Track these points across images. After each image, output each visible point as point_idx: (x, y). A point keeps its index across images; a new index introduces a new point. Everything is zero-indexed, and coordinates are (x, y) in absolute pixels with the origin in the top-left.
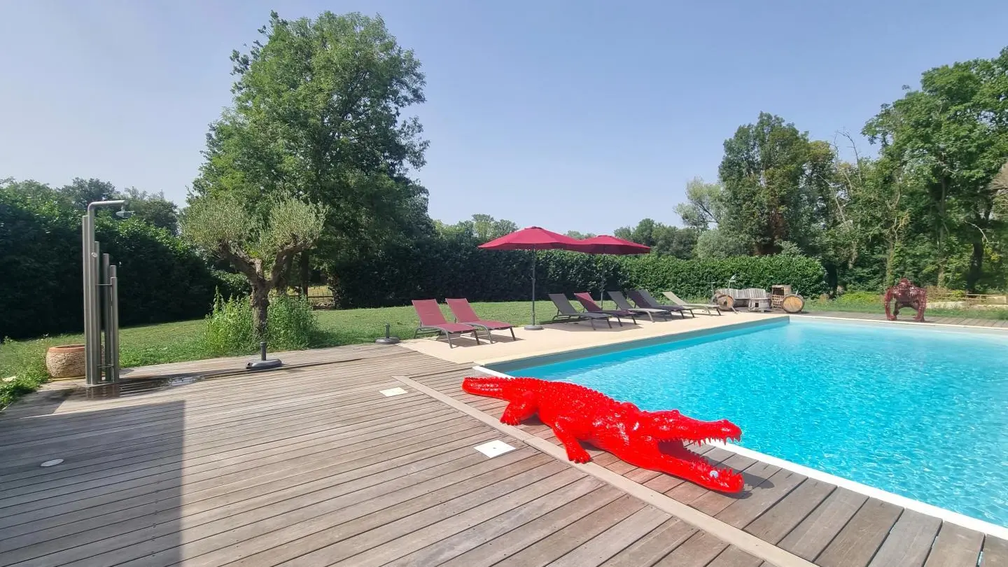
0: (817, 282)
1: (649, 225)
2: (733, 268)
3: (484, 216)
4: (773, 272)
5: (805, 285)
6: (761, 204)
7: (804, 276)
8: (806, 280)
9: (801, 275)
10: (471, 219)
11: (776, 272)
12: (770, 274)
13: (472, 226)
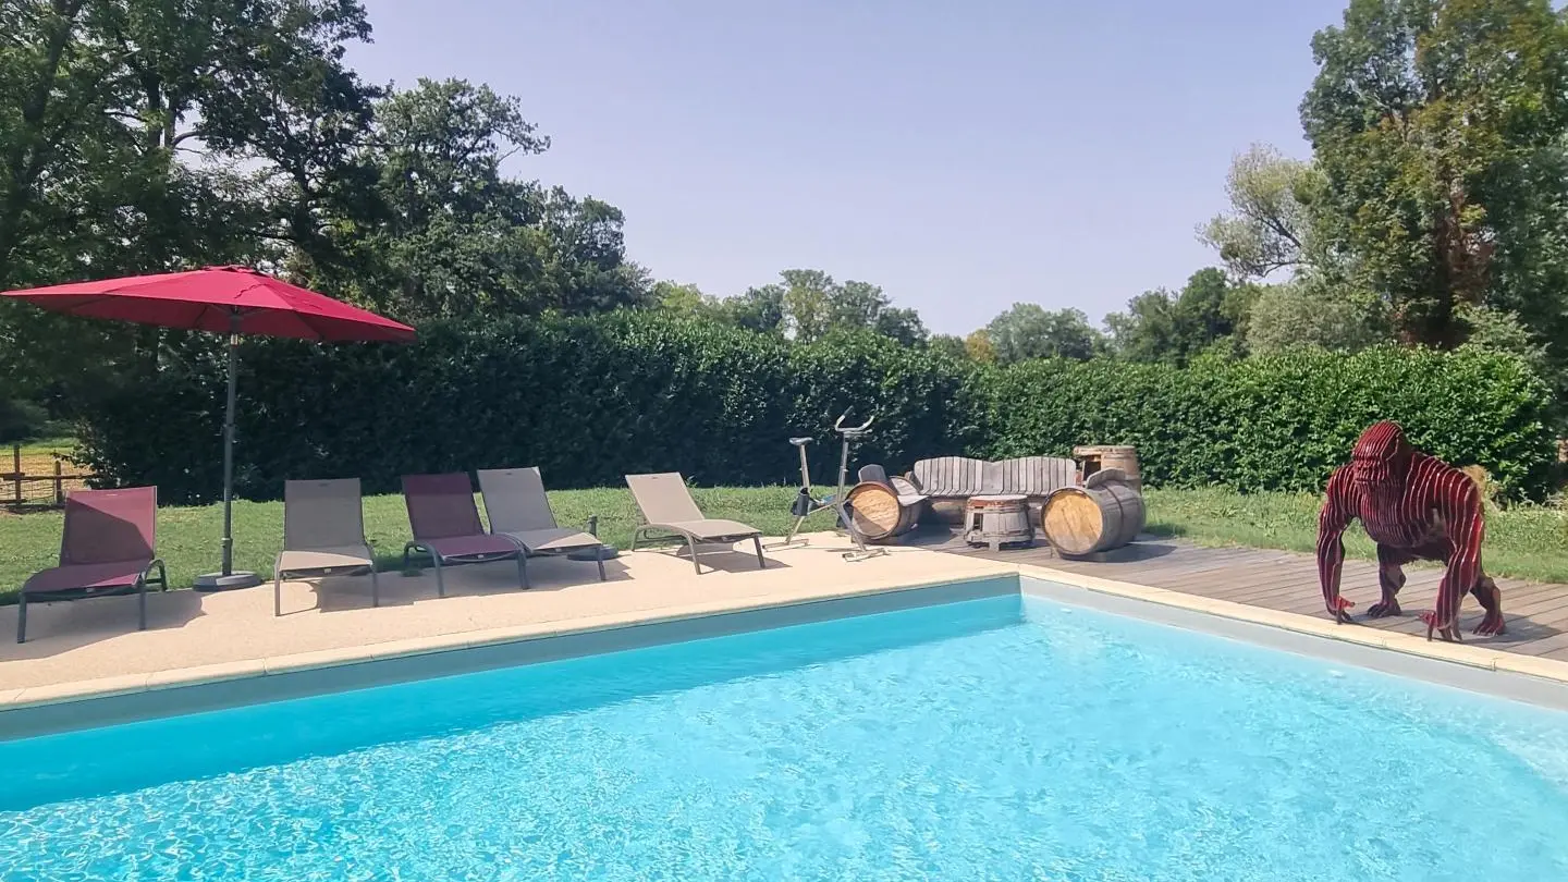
0: (1514, 424)
1: (1213, 284)
2: (1262, 385)
3: (809, 273)
4: (1376, 396)
5: (1474, 436)
6: (1409, 205)
7: (1468, 408)
8: (1479, 420)
9: (1460, 405)
10: (777, 281)
11: (1387, 396)
12: (1370, 403)
13: (779, 297)
